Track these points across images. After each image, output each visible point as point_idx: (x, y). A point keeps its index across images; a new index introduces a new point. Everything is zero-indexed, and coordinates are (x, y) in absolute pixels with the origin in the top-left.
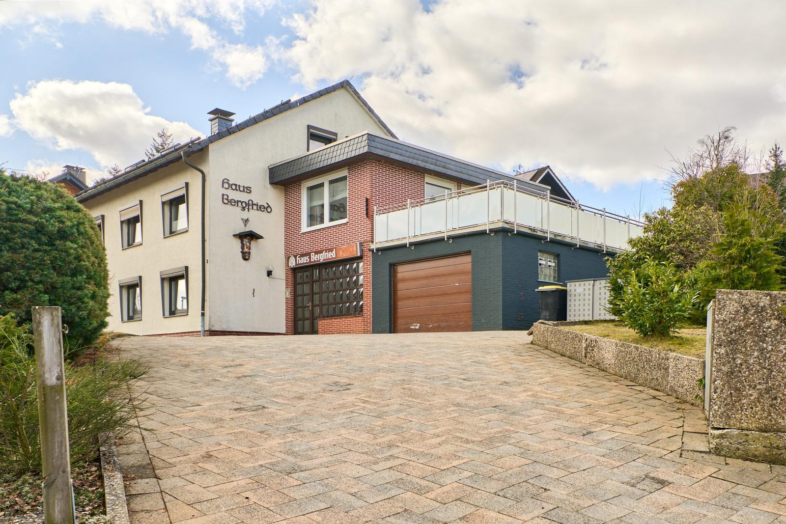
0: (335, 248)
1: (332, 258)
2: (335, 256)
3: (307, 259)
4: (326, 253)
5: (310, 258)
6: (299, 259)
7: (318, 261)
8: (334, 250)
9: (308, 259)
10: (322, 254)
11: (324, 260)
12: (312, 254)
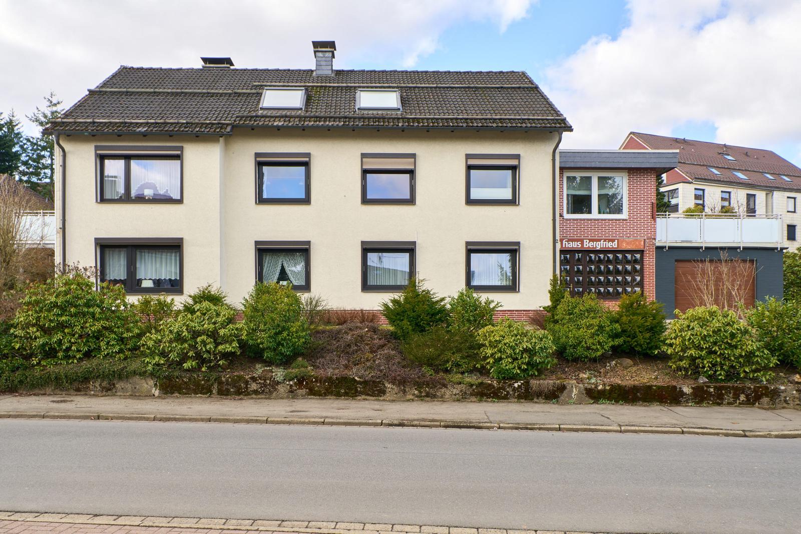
0: (618, 240)
1: (613, 248)
2: (616, 246)
3: (578, 244)
4: (605, 243)
5: (582, 244)
6: (567, 243)
7: (593, 248)
8: (616, 241)
9: (580, 245)
10: (599, 243)
11: (601, 248)
12: (585, 241)
